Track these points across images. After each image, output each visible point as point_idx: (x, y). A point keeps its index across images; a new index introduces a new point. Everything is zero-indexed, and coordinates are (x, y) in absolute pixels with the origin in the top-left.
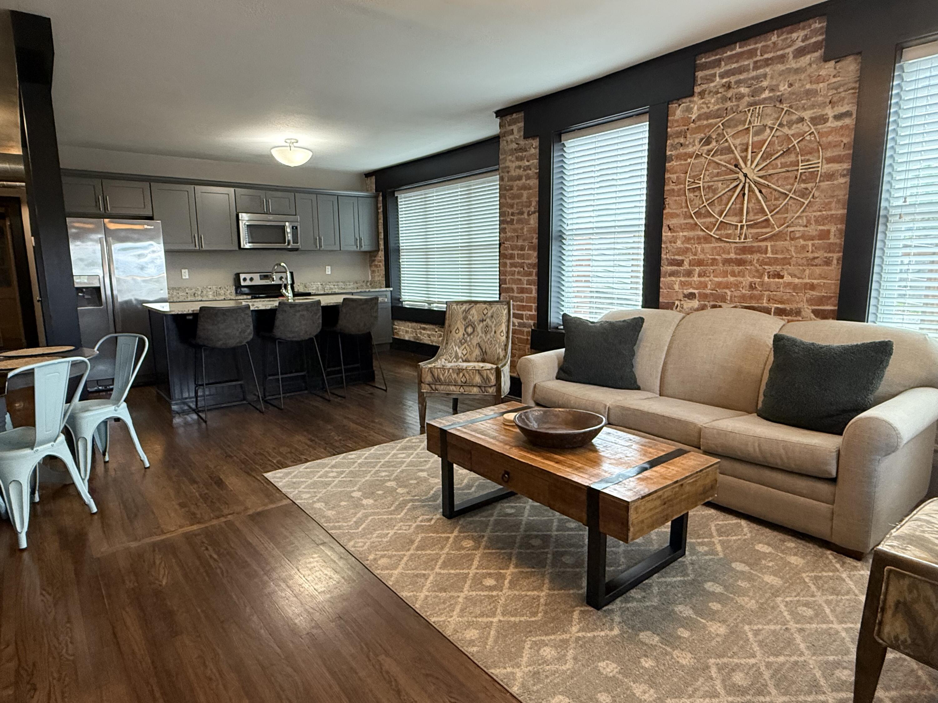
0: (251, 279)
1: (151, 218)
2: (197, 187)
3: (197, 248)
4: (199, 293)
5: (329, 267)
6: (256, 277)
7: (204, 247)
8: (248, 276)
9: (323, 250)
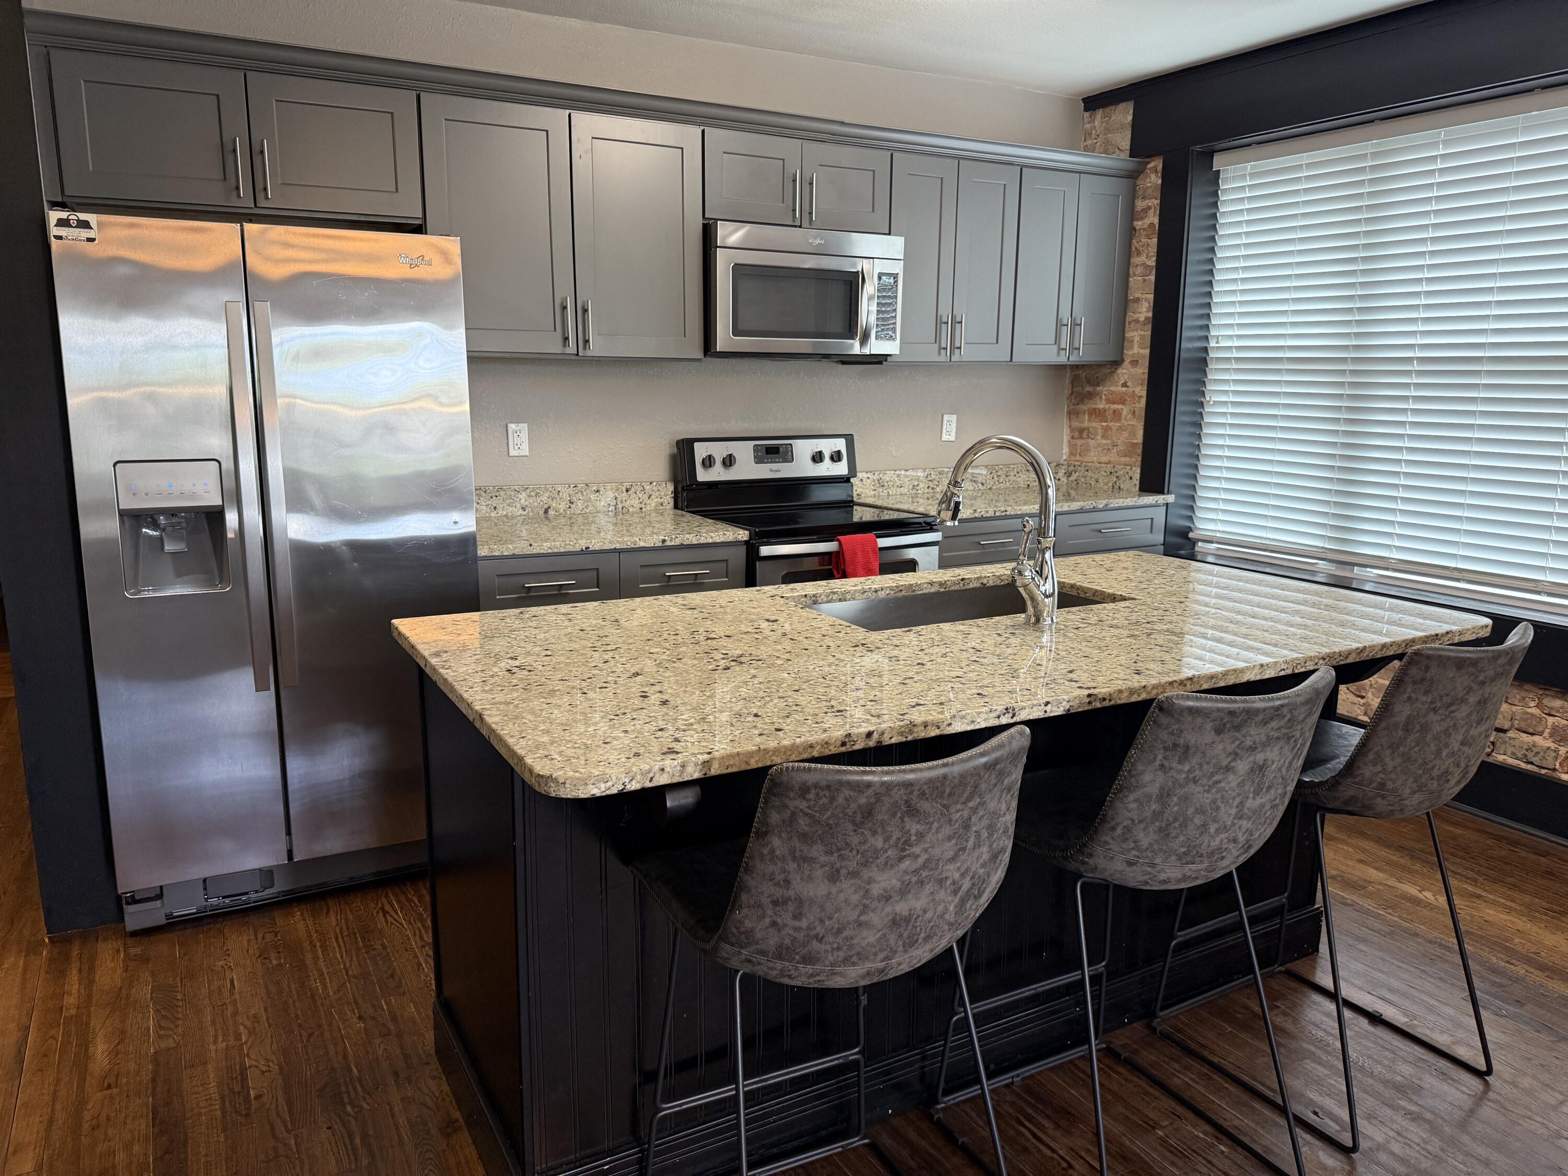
0: (729, 461)
1: (419, 229)
2: (580, 118)
3: (571, 349)
4: (562, 506)
5: (954, 418)
6: (744, 452)
7: (597, 348)
8: (719, 450)
9: (962, 364)
